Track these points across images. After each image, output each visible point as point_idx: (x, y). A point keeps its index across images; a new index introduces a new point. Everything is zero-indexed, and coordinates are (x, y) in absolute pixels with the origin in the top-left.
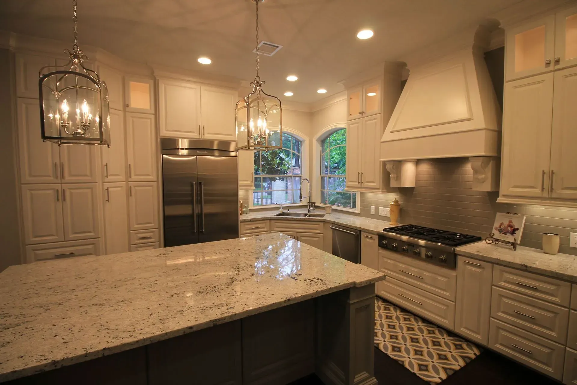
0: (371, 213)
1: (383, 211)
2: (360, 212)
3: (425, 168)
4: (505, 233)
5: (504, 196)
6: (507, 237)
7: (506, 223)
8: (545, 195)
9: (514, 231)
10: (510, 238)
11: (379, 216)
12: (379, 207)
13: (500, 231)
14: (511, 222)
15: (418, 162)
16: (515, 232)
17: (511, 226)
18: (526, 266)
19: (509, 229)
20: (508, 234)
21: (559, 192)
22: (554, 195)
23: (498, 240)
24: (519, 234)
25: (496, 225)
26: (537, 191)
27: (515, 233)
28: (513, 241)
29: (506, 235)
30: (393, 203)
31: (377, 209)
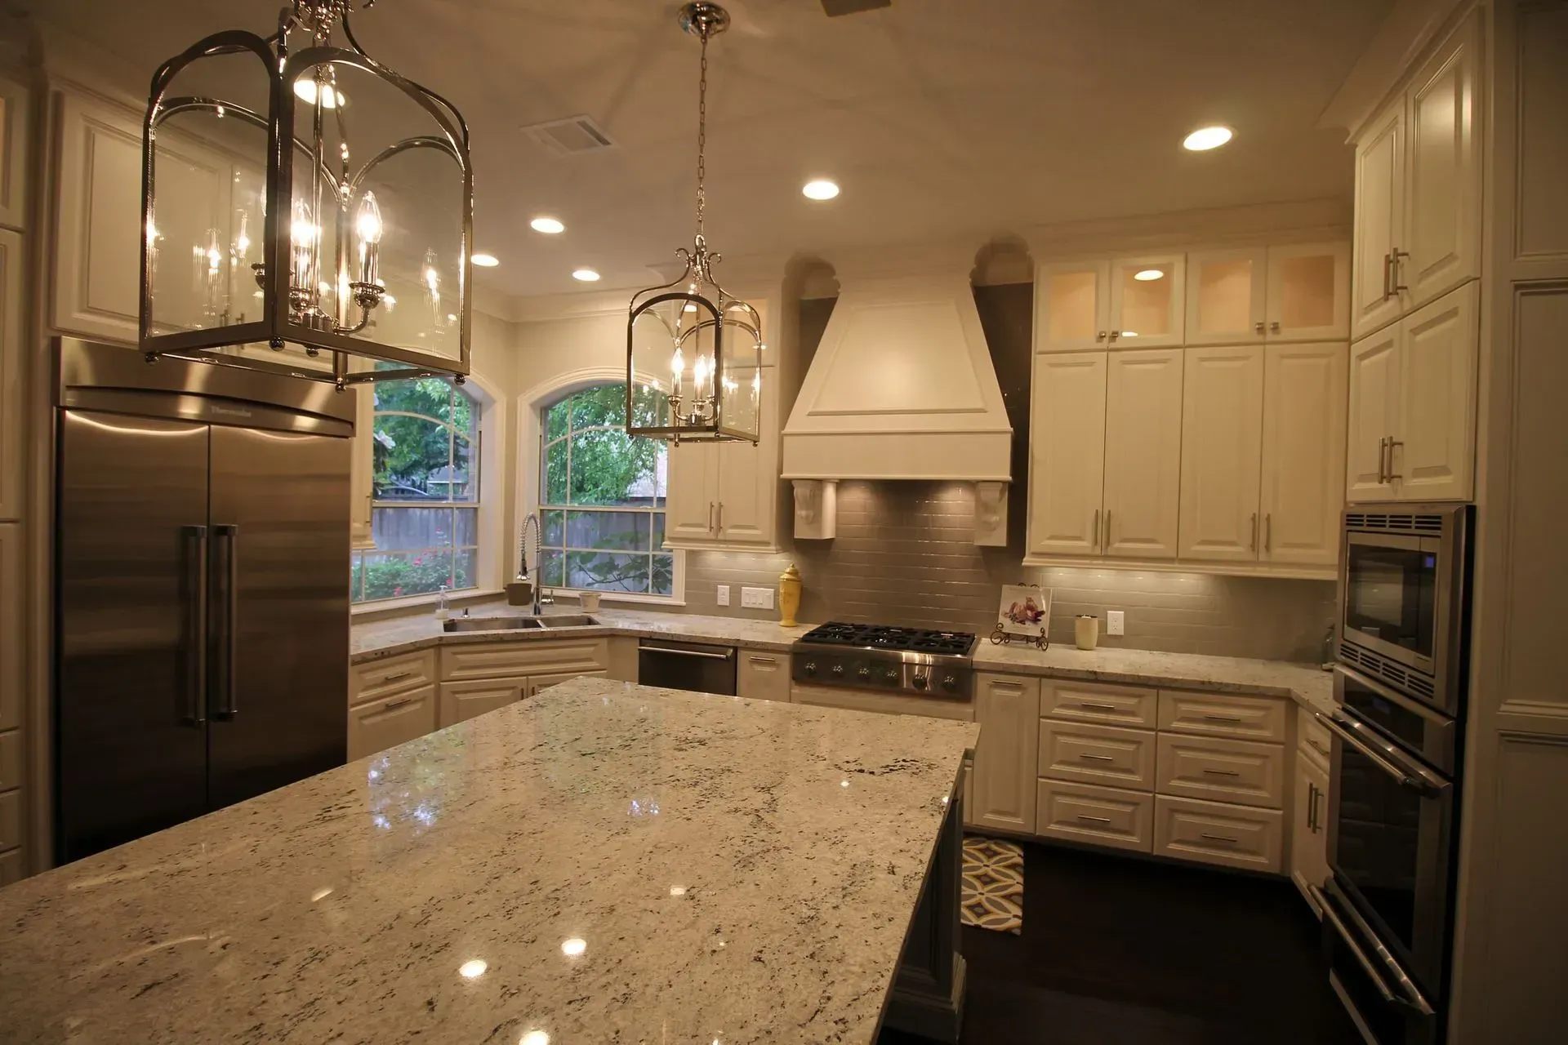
0: (720, 603)
1: (755, 596)
2: (684, 604)
3: (857, 497)
4: (1023, 622)
5: (1035, 554)
6: (1028, 629)
7: (1022, 603)
8: (1098, 551)
9: (1036, 619)
10: (1032, 630)
11: (744, 608)
12: (743, 588)
13: (1014, 618)
14: (1030, 600)
15: (841, 484)
16: (1039, 618)
17: (1031, 608)
18: (1095, 673)
19: (1029, 613)
20: (1028, 623)
21: (1117, 546)
22: (1110, 552)
23: (1008, 636)
24: (1045, 620)
25: (1005, 607)
26: (1085, 545)
27: (1040, 620)
28: (1040, 635)
29: (1024, 624)
30: (786, 576)
31: (735, 593)
